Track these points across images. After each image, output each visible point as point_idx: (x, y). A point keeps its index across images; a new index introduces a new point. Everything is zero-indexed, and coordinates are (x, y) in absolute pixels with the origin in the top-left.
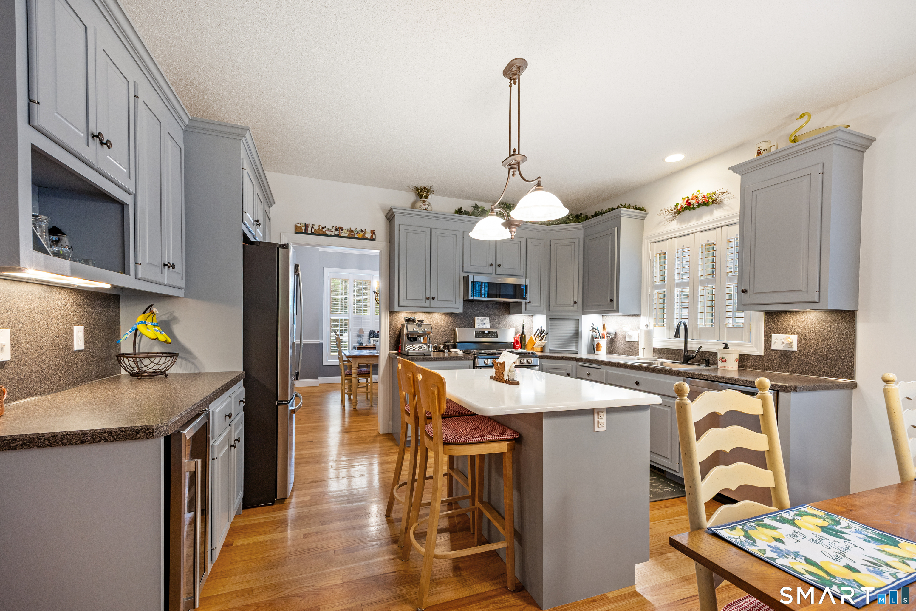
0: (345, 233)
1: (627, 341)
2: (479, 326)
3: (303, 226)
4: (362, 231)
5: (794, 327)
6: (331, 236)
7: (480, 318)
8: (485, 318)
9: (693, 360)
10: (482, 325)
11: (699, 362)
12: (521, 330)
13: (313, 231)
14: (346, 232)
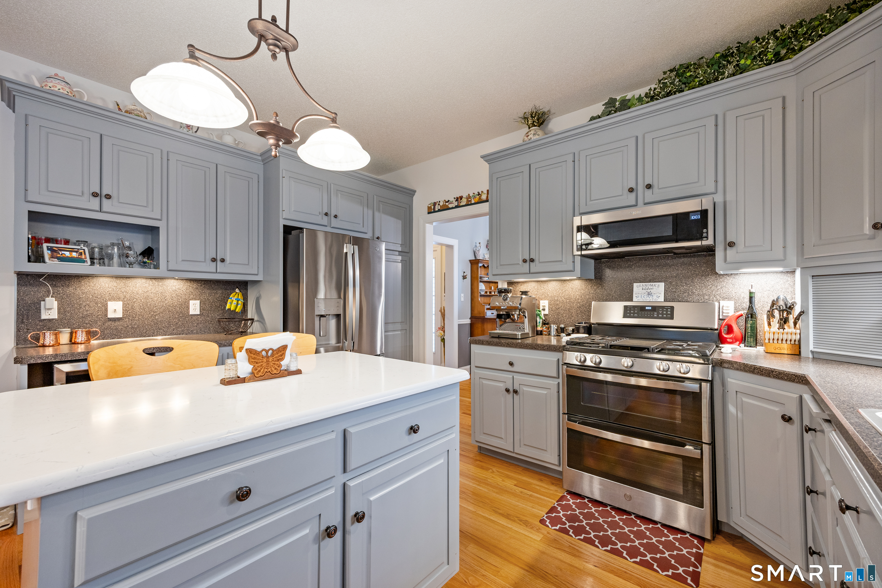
0: (464, 202)
2: (639, 298)
3: (432, 206)
4: (479, 194)
6: (453, 208)
7: (644, 284)
8: (654, 284)
10: (645, 297)
12: (747, 304)
13: (439, 208)
14: (464, 200)
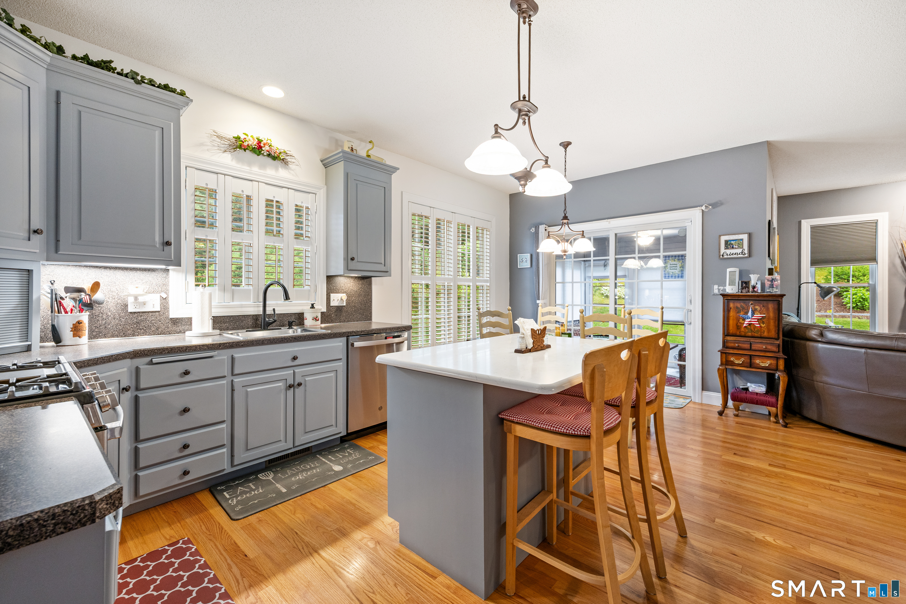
1: (131, 313)
5: (343, 288)
9: (274, 324)
11: (256, 326)
